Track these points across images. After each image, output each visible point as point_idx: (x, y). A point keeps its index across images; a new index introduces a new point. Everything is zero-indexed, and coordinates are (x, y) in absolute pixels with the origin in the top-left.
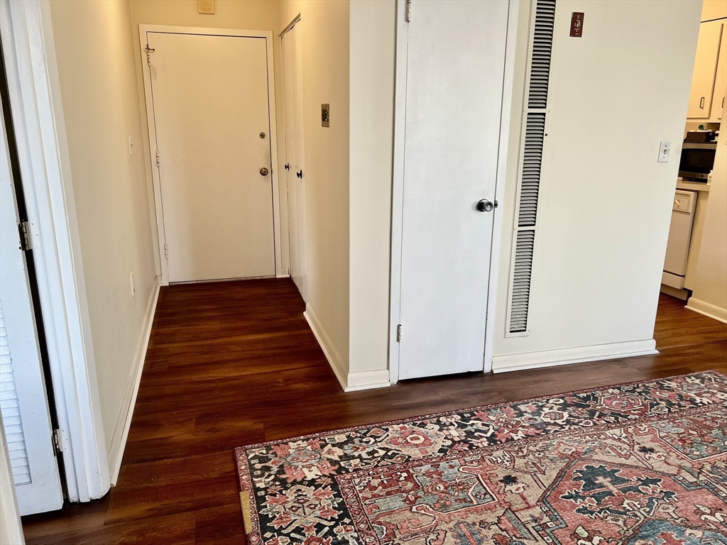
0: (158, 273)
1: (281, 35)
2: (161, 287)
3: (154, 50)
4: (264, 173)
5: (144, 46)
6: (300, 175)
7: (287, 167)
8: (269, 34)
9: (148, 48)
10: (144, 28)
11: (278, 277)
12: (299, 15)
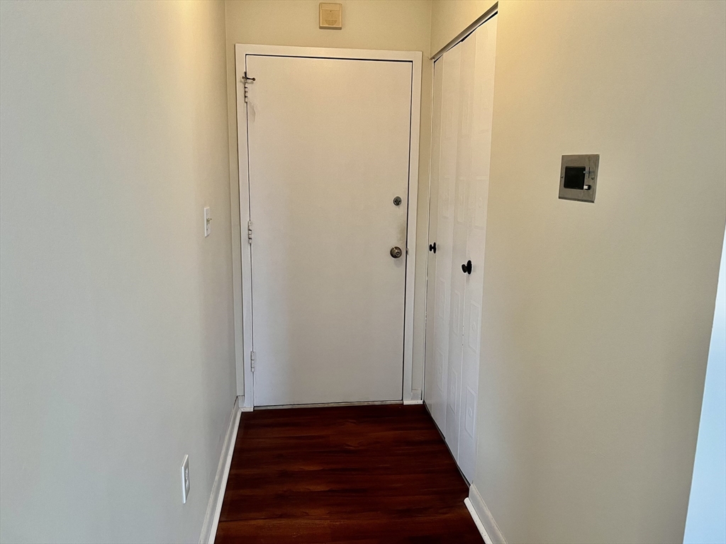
0: (239, 393)
1: (435, 58)
2: (243, 413)
3: (254, 79)
4: (395, 253)
5: (240, 75)
6: (468, 268)
7: (433, 248)
8: (417, 57)
9: (246, 77)
10: (241, 49)
11: (406, 403)
12: (496, 6)
